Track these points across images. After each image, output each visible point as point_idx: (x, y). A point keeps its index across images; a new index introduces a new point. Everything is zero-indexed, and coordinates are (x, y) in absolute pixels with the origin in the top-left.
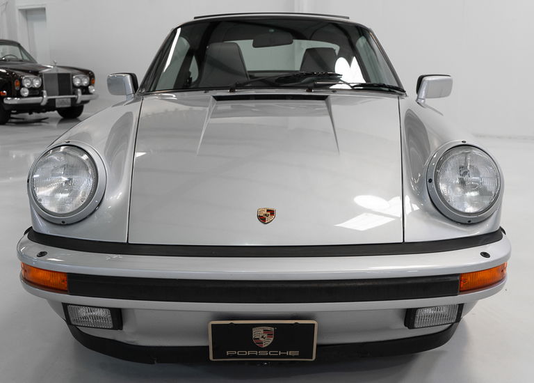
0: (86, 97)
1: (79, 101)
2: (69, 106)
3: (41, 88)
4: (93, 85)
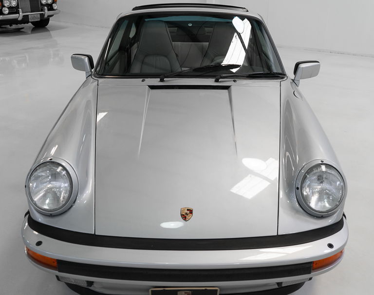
0: (51, 13)
1: (46, 16)
2: (39, 20)
3: (17, 7)
4: (56, 4)
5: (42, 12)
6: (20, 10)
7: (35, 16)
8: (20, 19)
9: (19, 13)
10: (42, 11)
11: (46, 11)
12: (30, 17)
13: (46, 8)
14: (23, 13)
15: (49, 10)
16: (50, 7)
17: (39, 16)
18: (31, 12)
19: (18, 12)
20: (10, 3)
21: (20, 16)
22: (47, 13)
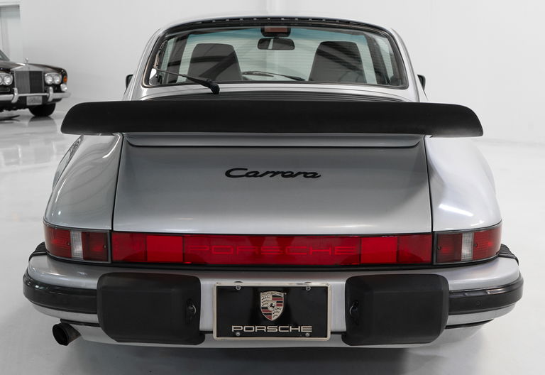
0: (58, 95)
1: (50, 99)
2: (40, 104)
3: (12, 85)
4: (66, 84)
5: (46, 94)
6: (16, 89)
7: (35, 98)
8: (15, 101)
9: (13, 94)
10: (45, 92)
11: (51, 93)
12: (28, 98)
13: (51, 88)
14: (19, 93)
15: (55, 91)
16: (57, 88)
17: (41, 98)
18: (31, 93)
19: (12, 92)
20: (3, 80)
21: (14, 97)
22: (52, 95)
